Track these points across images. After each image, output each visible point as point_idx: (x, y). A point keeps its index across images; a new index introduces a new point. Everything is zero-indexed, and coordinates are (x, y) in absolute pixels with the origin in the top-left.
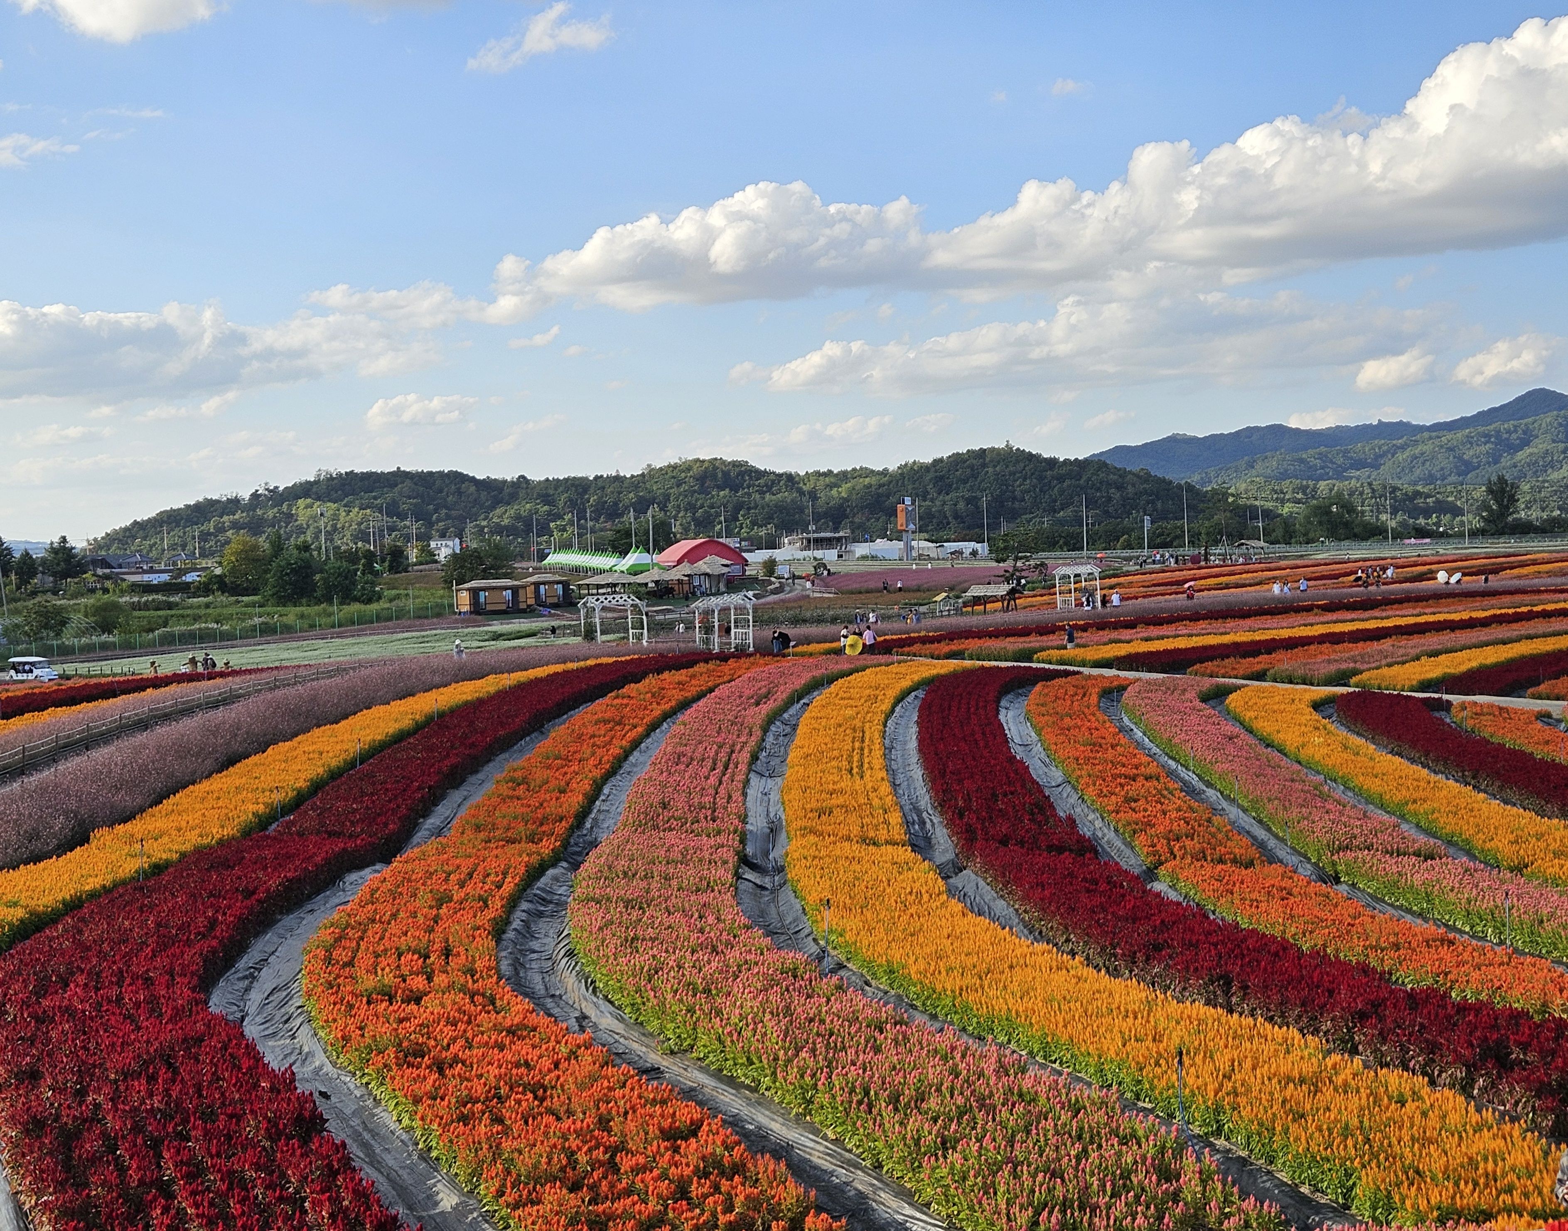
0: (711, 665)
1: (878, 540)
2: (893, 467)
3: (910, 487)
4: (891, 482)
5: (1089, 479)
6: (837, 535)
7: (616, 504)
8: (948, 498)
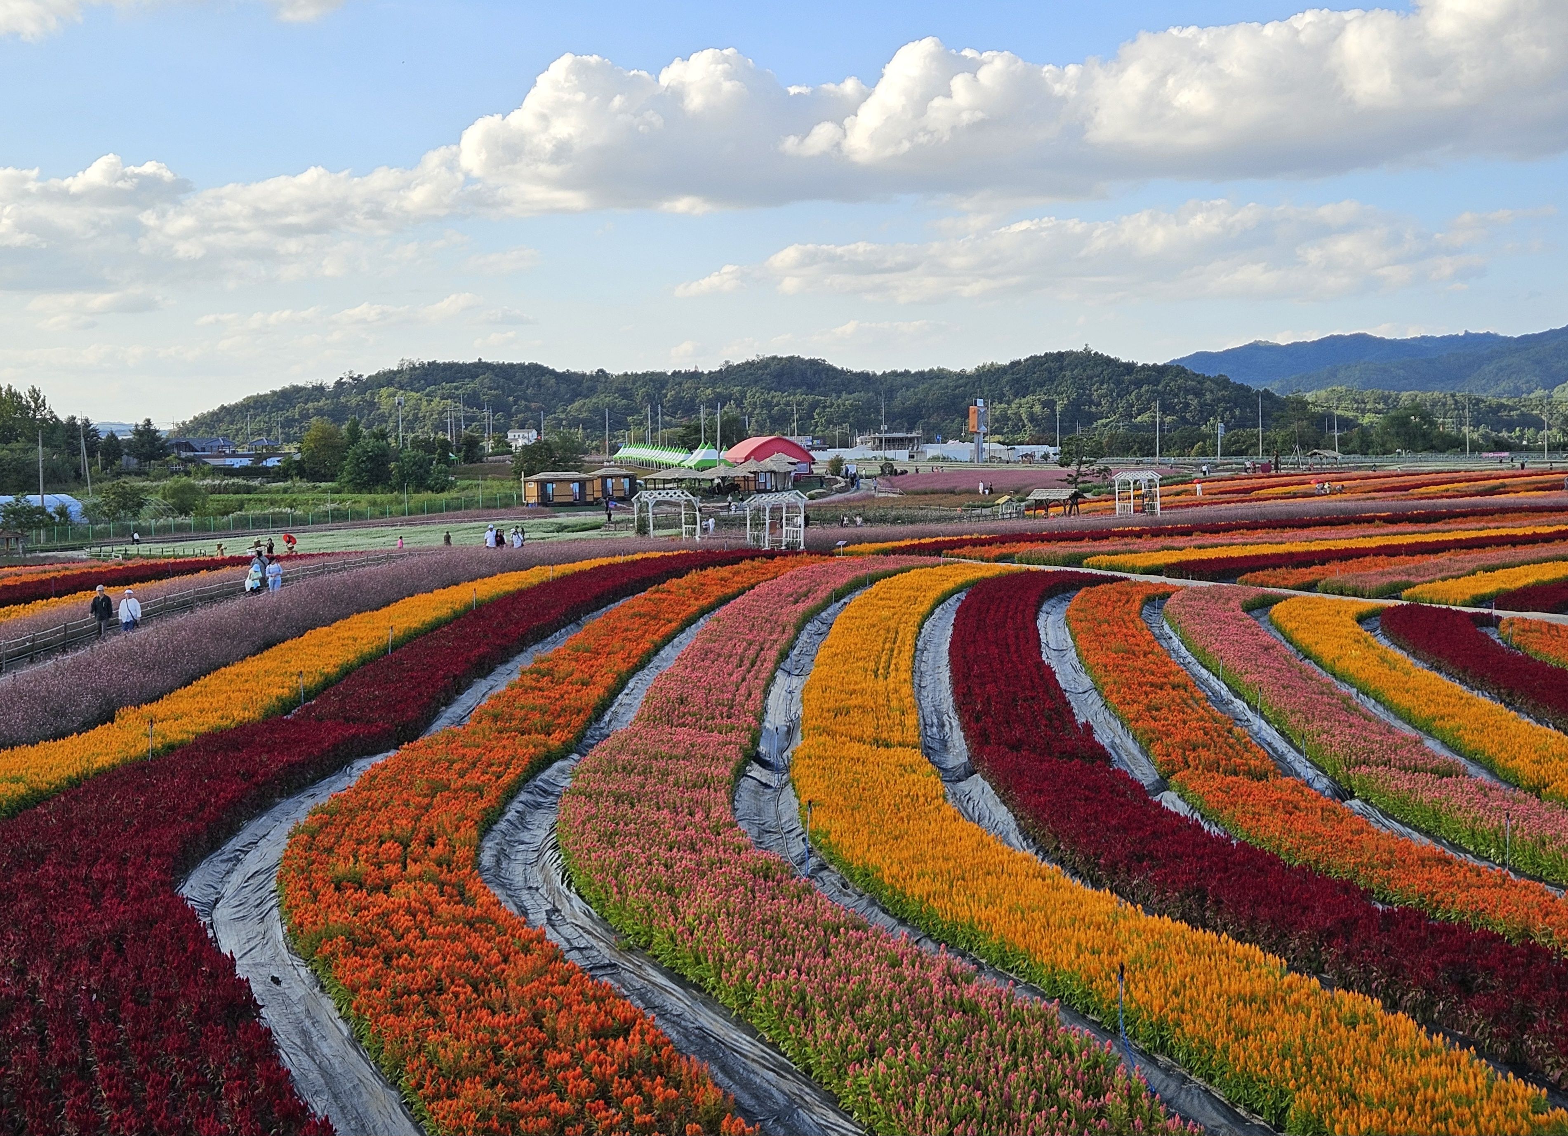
0: (756, 563)
1: (950, 442)
3: (986, 388)
4: (967, 383)
5: (1167, 385)
6: (909, 435)
7: (692, 400)
8: (1024, 401)
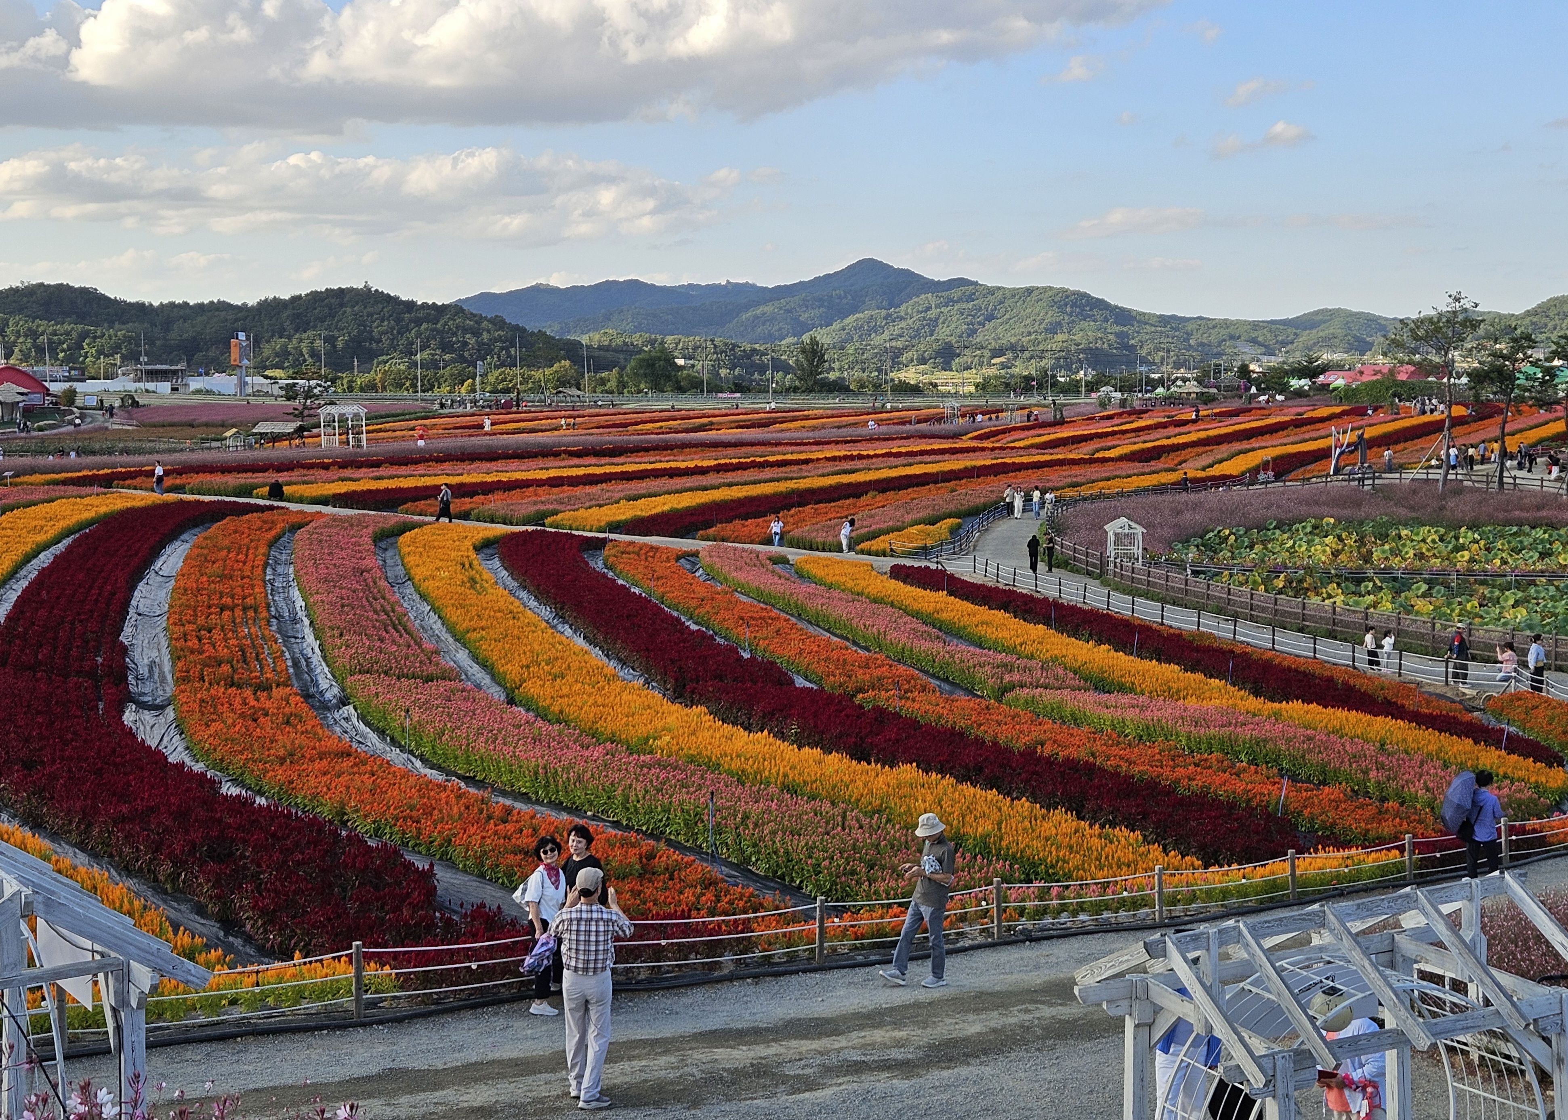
1: (217, 375)
2: (252, 302)
4: (246, 318)
6: (173, 368)
